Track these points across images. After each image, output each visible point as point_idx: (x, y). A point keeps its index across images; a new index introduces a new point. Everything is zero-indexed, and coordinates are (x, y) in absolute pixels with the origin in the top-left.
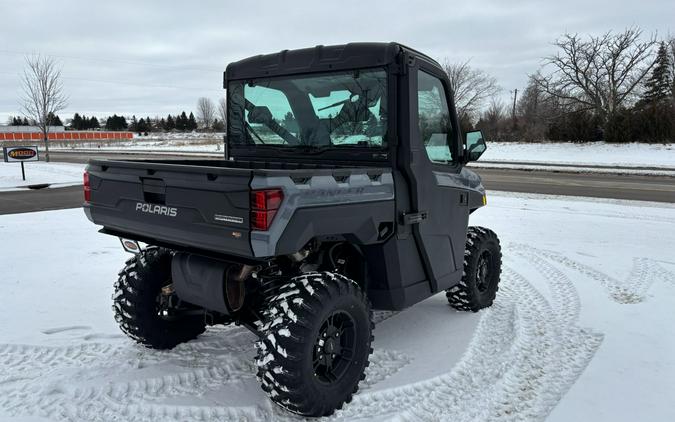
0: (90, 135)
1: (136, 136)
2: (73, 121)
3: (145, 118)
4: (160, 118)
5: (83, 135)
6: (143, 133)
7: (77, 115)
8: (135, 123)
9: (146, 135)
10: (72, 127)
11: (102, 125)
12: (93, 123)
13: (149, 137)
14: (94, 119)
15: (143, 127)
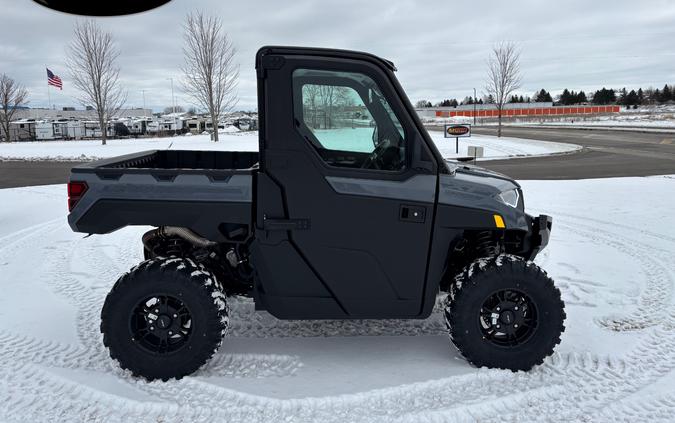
0: (574, 110)
1: (623, 109)
2: (562, 96)
3: (636, 90)
4: (655, 88)
5: (567, 110)
6: (632, 106)
7: (566, 91)
8: (624, 96)
9: (635, 108)
10: (559, 103)
11: (589, 99)
12: (581, 98)
13: (637, 110)
14: (582, 94)
15: (633, 100)
